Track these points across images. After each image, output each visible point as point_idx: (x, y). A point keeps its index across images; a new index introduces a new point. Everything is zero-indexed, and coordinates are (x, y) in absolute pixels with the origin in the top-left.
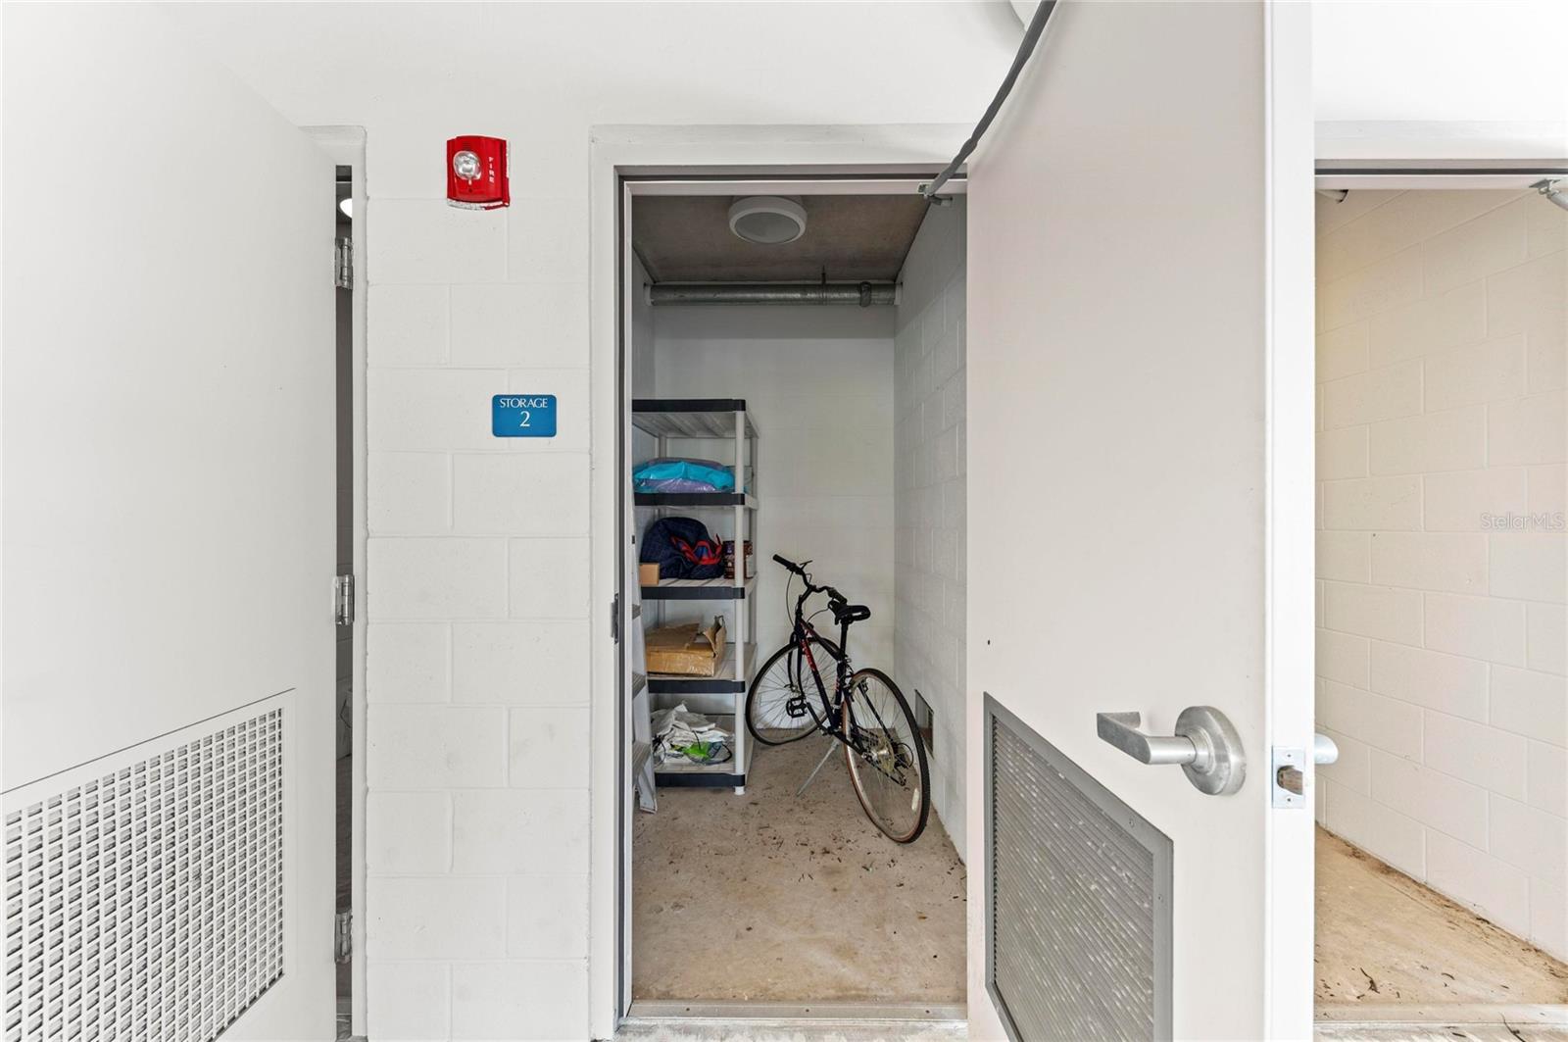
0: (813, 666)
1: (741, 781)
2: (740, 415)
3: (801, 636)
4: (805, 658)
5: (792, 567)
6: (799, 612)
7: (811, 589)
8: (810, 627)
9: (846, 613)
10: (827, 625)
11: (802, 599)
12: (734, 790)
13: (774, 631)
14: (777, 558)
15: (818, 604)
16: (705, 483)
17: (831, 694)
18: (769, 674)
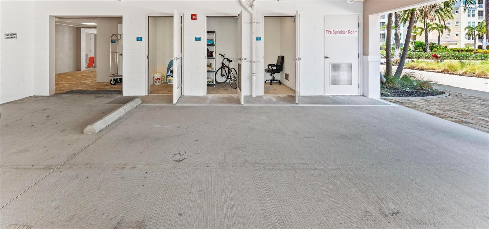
0: (225, 70)
1: (215, 85)
2: (215, 33)
3: (223, 66)
4: (224, 69)
5: (222, 55)
6: (223, 62)
7: (225, 59)
8: (225, 65)
9: (229, 61)
10: (227, 64)
11: (223, 60)
12: (213, 86)
13: (219, 65)
14: (219, 54)
15: (225, 61)
16: (209, 43)
17: (227, 72)
18: (218, 72)
